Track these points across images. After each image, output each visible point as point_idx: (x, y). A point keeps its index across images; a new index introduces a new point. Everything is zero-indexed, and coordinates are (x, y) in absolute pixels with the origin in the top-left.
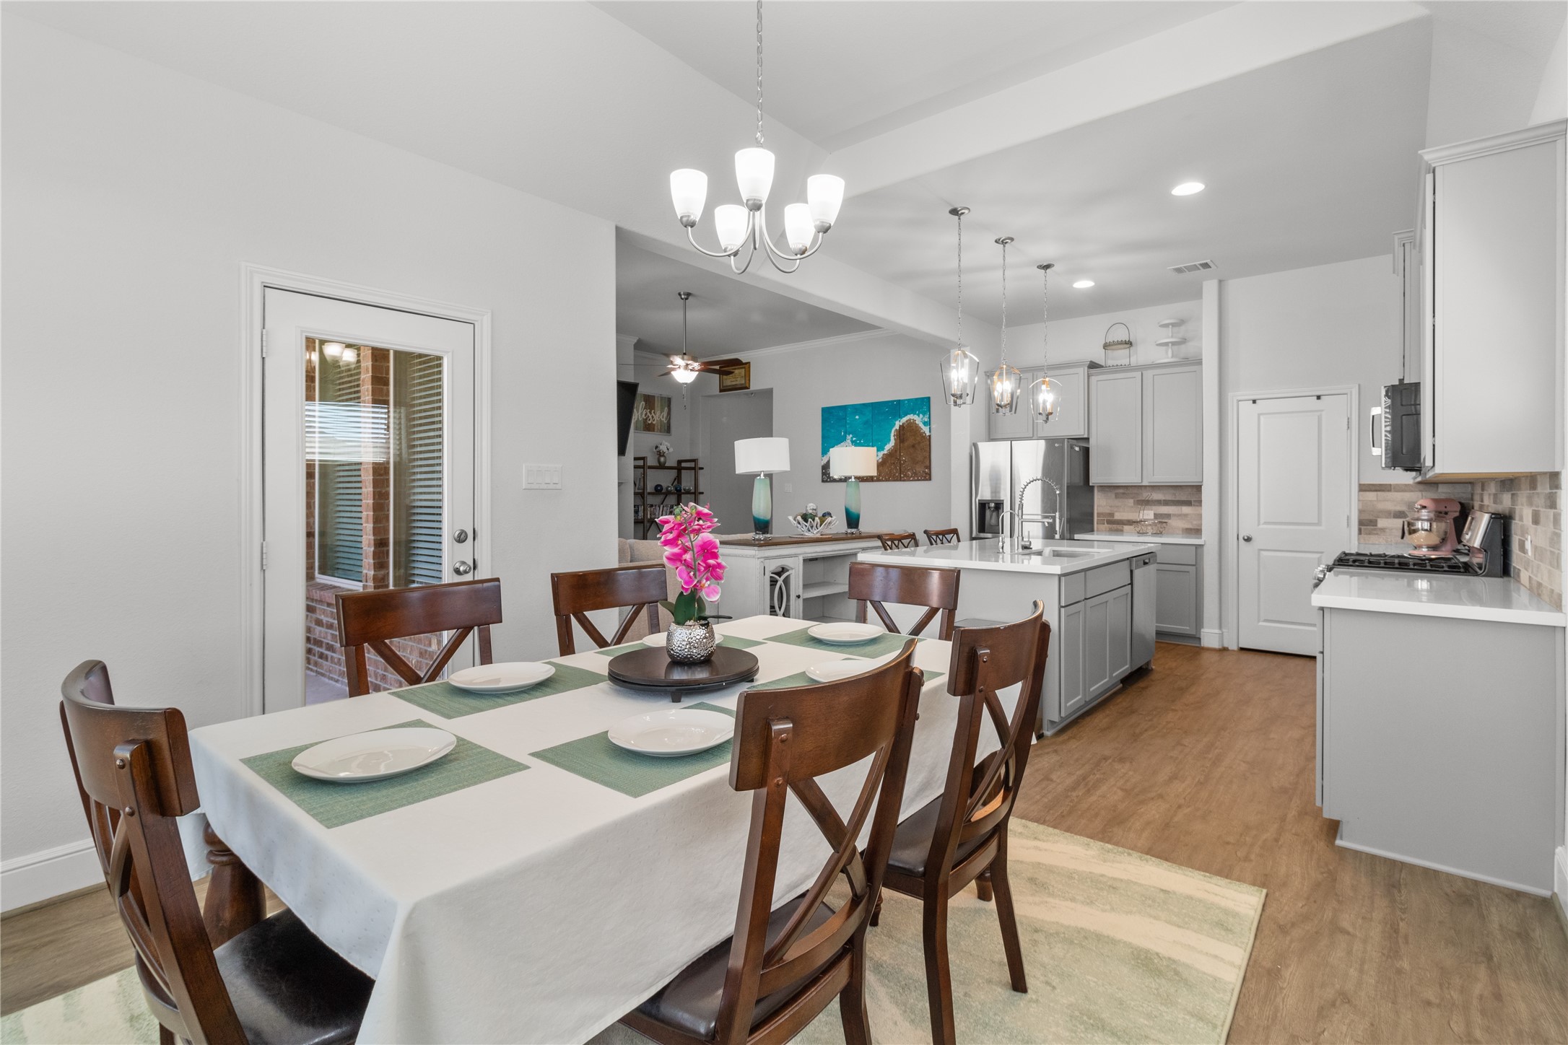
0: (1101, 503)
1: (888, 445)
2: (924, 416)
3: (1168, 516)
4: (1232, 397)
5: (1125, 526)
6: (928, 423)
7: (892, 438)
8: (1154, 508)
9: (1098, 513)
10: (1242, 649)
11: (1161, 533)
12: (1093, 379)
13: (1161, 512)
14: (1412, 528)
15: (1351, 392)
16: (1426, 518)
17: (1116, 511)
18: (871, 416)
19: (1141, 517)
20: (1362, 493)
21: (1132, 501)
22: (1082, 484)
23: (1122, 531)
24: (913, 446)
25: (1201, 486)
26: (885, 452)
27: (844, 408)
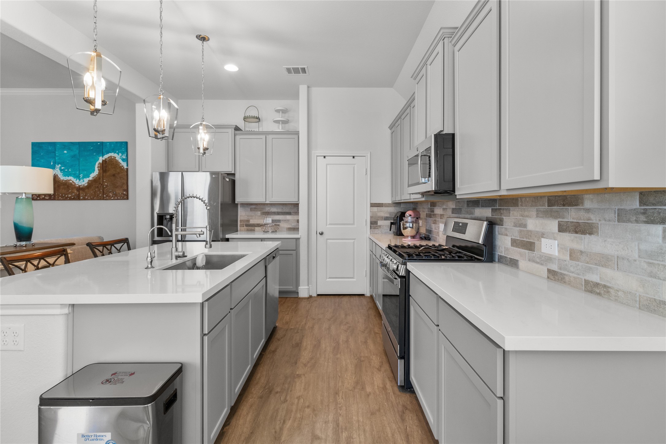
0: (242, 214)
1: (93, 174)
2: (122, 155)
3: (279, 221)
4: (314, 153)
5: (256, 228)
6: (126, 160)
7: (96, 169)
8: (272, 216)
9: (240, 220)
10: (318, 295)
11: (276, 231)
12: (238, 137)
13: (275, 219)
14: (405, 226)
15: (367, 155)
16: (410, 221)
17: (251, 219)
18: (78, 152)
19: (265, 222)
20: (371, 208)
21: (259, 212)
22: (230, 202)
23: (254, 230)
24: (114, 175)
25: (298, 204)
26: (91, 178)
27: (54, 144)
